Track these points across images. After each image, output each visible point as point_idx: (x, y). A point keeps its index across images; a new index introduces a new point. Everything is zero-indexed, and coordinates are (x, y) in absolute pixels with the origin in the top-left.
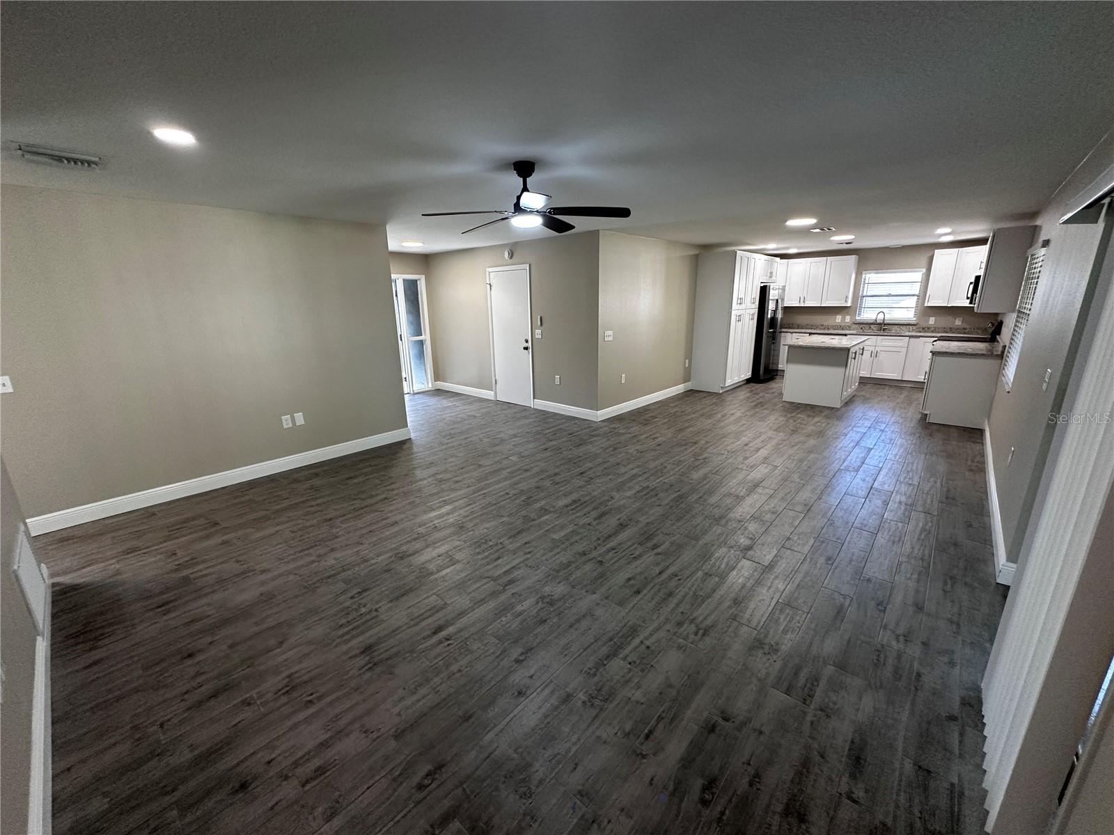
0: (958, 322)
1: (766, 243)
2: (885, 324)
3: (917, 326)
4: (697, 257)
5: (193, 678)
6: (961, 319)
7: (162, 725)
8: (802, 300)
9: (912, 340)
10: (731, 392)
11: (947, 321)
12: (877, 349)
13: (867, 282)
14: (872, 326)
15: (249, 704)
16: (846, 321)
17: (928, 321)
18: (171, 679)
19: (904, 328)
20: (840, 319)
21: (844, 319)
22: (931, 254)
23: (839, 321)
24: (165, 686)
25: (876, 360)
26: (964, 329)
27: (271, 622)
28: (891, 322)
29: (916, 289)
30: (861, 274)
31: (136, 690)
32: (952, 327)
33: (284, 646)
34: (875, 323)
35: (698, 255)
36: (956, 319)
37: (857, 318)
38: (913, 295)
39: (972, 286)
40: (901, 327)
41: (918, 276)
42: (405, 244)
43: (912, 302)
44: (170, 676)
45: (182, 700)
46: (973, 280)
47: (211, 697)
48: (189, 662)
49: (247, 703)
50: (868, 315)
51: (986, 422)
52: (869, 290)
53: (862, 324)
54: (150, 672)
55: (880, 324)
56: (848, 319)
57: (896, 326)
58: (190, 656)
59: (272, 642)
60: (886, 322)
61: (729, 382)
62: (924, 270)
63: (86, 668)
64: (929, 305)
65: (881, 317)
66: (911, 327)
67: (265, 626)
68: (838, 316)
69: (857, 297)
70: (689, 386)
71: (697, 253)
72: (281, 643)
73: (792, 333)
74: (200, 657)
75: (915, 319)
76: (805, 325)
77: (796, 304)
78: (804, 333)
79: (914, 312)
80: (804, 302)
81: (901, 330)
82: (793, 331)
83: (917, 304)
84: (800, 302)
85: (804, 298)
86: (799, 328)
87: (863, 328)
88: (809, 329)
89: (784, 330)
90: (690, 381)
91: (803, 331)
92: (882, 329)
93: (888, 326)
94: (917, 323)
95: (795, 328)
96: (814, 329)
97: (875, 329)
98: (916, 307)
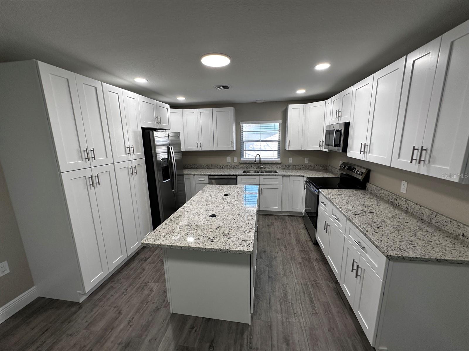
0: (306, 161)
2: (261, 164)
3: (282, 165)
6: (308, 158)
8: (199, 145)
9: (284, 178)
11: (299, 160)
13: (244, 130)
14: (253, 165)
17: (288, 161)
19: (273, 166)
20: (230, 160)
21: (232, 160)
22: (285, 108)
23: (230, 162)
25: (261, 196)
28: (265, 162)
29: (276, 136)
30: (239, 124)
32: (303, 165)
34: (254, 162)
36: (305, 159)
37: (241, 159)
38: (275, 141)
43: (275, 146)
50: (248, 155)
52: (245, 137)
53: (246, 163)
55: (258, 164)
56: (235, 160)
60: (262, 161)
62: (281, 122)
64: (290, 149)
65: (258, 157)
66: (278, 166)
68: (228, 158)
69: (240, 142)
73: (194, 175)
75: (279, 159)
76: (205, 165)
77: (194, 148)
78: (205, 175)
79: (277, 154)
80: (201, 147)
81: (272, 168)
82: (196, 173)
83: (278, 148)
84: (197, 147)
85: (200, 143)
86: (201, 168)
87: (247, 167)
88: (209, 169)
89: (185, 173)
90: (33, 285)
91: (204, 172)
92: (260, 168)
93: (264, 165)
94: (281, 162)
95: (199, 169)
96: (213, 169)
97: (255, 167)
98: (278, 150)
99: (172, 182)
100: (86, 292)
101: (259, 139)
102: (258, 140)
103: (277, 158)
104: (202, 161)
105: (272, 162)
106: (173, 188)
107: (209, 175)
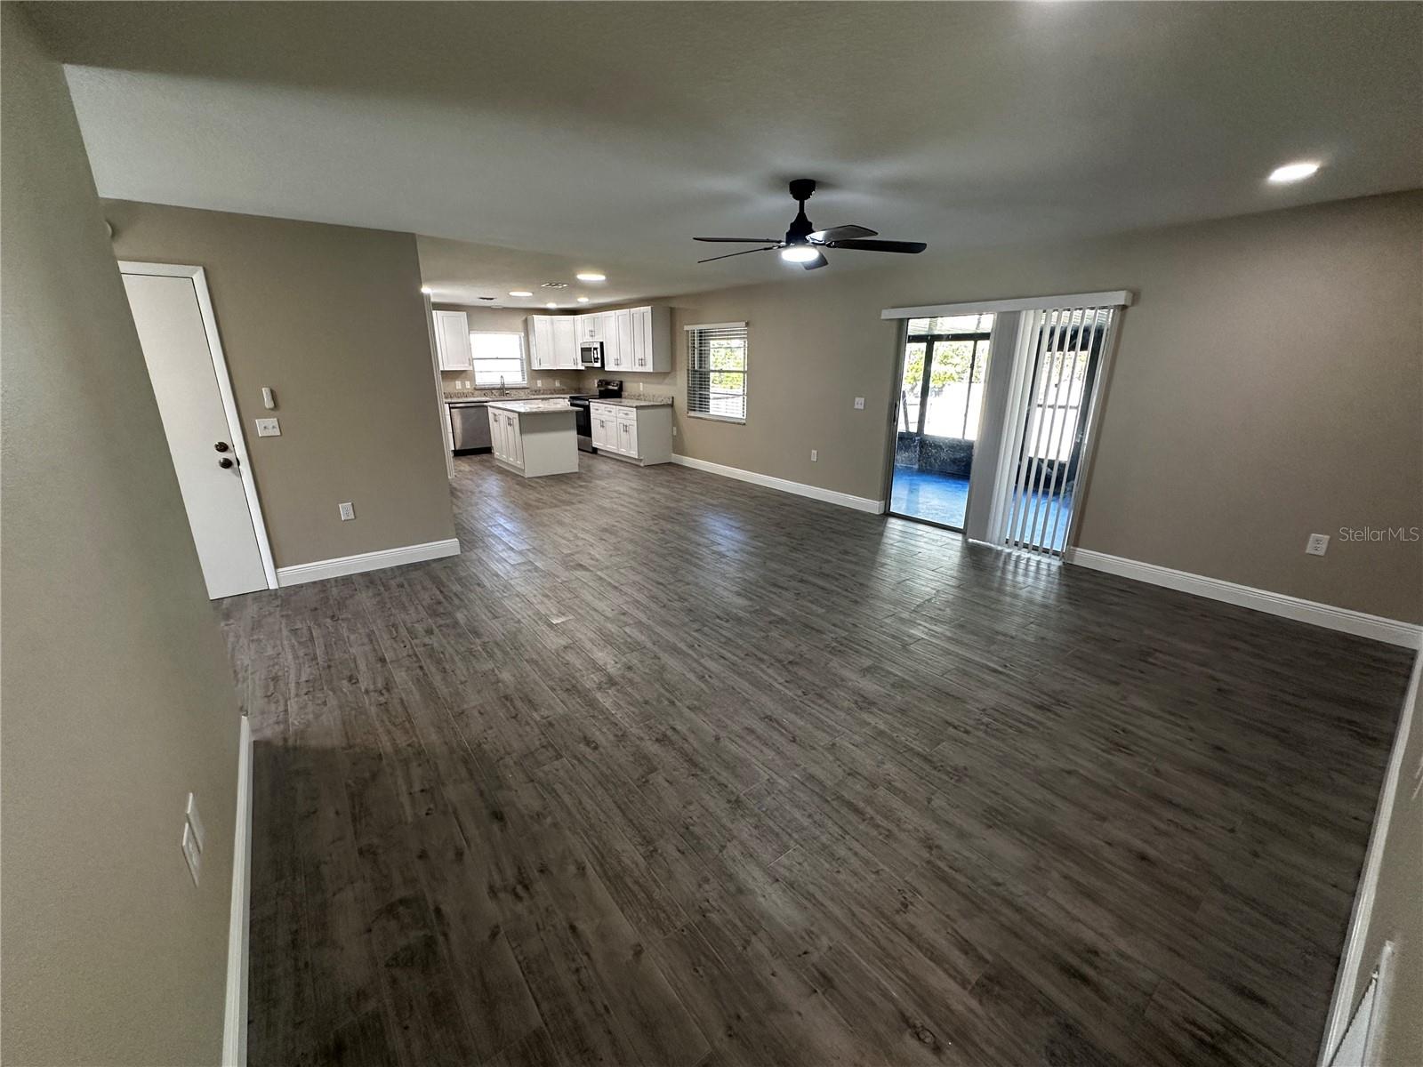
3: (530, 390)
5: (1166, 834)
7: (1232, 831)
15: (1157, 770)
17: (537, 384)
18: (1185, 857)
24: (1197, 857)
26: (563, 389)
27: (1040, 793)
31: (1225, 889)
33: (1073, 768)
44: (1182, 861)
45: (1197, 828)
47: (1173, 804)
48: (1151, 852)
49: (1157, 772)
54: (1195, 892)
58: (1143, 857)
59: (1072, 781)
63: (1262, 1001)
67: (1050, 797)
72: (1069, 772)
74: (1138, 844)
87: (486, 394)
92: (504, 394)
93: (508, 390)
94: (529, 386)
97: (497, 394)
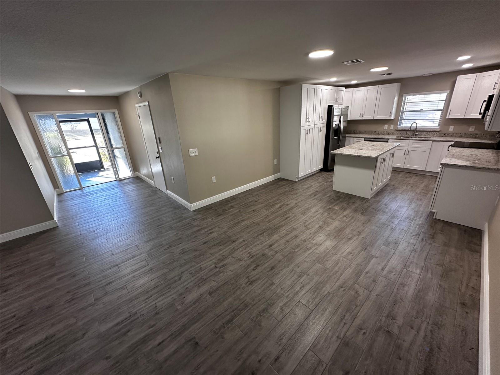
0: (471, 129)
1: (330, 78)
2: (417, 131)
3: (440, 133)
4: (279, 90)
6: (474, 127)
8: (361, 115)
9: (434, 143)
10: (305, 180)
11: (463, 129)
12: (409, 149)
13: (406, 102)
14: (408, 132)
16: (391, 129)
17: (449, 129)
19: (430, 133)
20: (387, 127)
21: (389, 128)
22: (454, 80)
23: (386, 129)
25: (408, 156)
26: (476, 134)
28: (421, 130)
29: (441, 106)
30: (402, 96)
32: (466, 133)
34: (410, 130)
35: (279, 88)
36: (470, 127)
37: (398, 127)
38: (439, 110)
39: (485, 104)
40: (428, 133)
41: (443, 96)
42: (70, 91)
43: (438, 115)
46: (486, 99)
50: (406, 124)
51: (486, 225)
52: (407, 107)
53: (402, 130)
55: (413, 131)
56: (392, 127)
57: (425, 133)
60: (417, 129)
61: (302, 174)
62: (448, 91)
64: (450, 117)
65: (415, 125)
66: (435, 133)
68: (385, 126)
69: (399, 111)
70: (278, 175)
71: (279, 87)
73: (354, 137)
75: (439, 127)
76: (364, 131)
77: (357, 118)
78: (362, 138)
79: (438, 122)
80: (363, 116)
81: (428, 135)
82: (355, 136)
83: (441, 117)
84: (360, 117)
85: (363, 114)
86: (360, 134)
87: (402, 134)
88: (367, 134)
89: (347, 136)
90: (279, 172)
91: (361, 136)
92: (415, 134)
93: (419, 132)
94: (440, 130)
95: (358, 134)
96: (370, 134)
97: (410, 134)
98: (440, 119)
99: (338, 139)
100: (299, 177)
101: (421, 108)
102: (419, 110)
103: (437, 126)
104: (362, 128)
105: (429, 130)
106: (338, 143)
107: (365, 138)
